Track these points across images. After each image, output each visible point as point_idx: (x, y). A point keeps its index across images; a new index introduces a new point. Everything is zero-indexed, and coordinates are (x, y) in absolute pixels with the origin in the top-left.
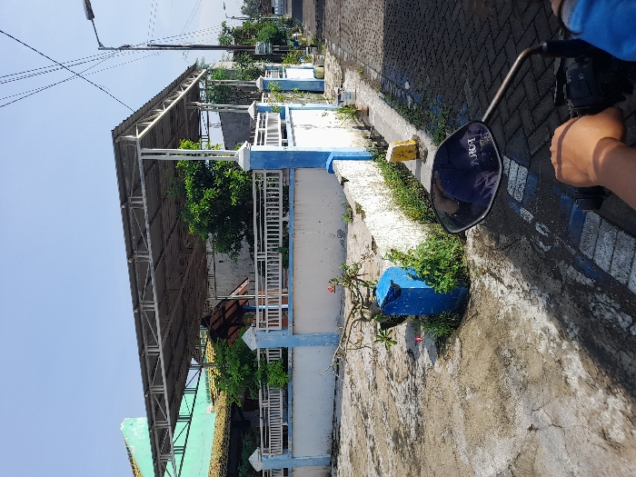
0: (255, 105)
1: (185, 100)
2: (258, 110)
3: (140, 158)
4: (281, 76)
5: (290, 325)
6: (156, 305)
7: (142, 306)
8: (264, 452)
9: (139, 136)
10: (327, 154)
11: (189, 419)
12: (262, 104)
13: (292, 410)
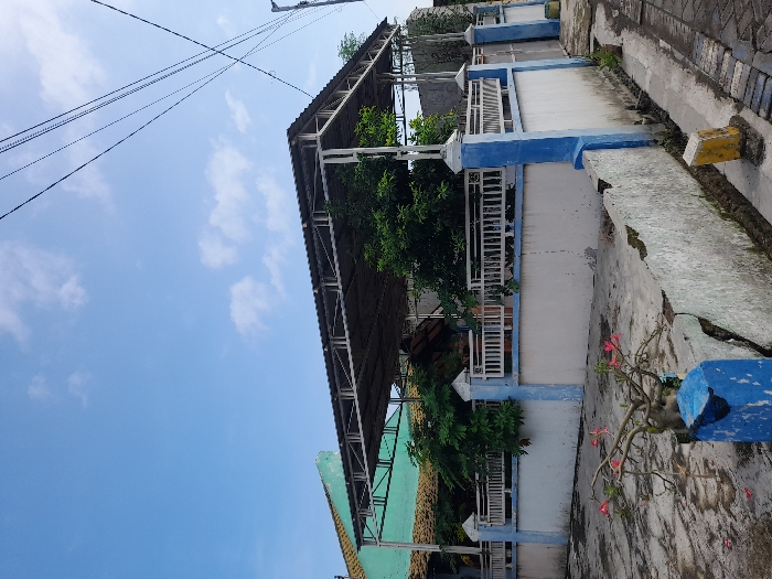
0: (465, 70)
1: (375, 72)
2: (469, 76)
3: (323, 162)
4: (498, 22)
5: (515, 372)
6: (348, 342)
7: (332, 342)
8: (482, 520)
9: (319, 133)
10: (572, 141)
11: (390, 465)
12: (473, 68)
13: (518, 476)
